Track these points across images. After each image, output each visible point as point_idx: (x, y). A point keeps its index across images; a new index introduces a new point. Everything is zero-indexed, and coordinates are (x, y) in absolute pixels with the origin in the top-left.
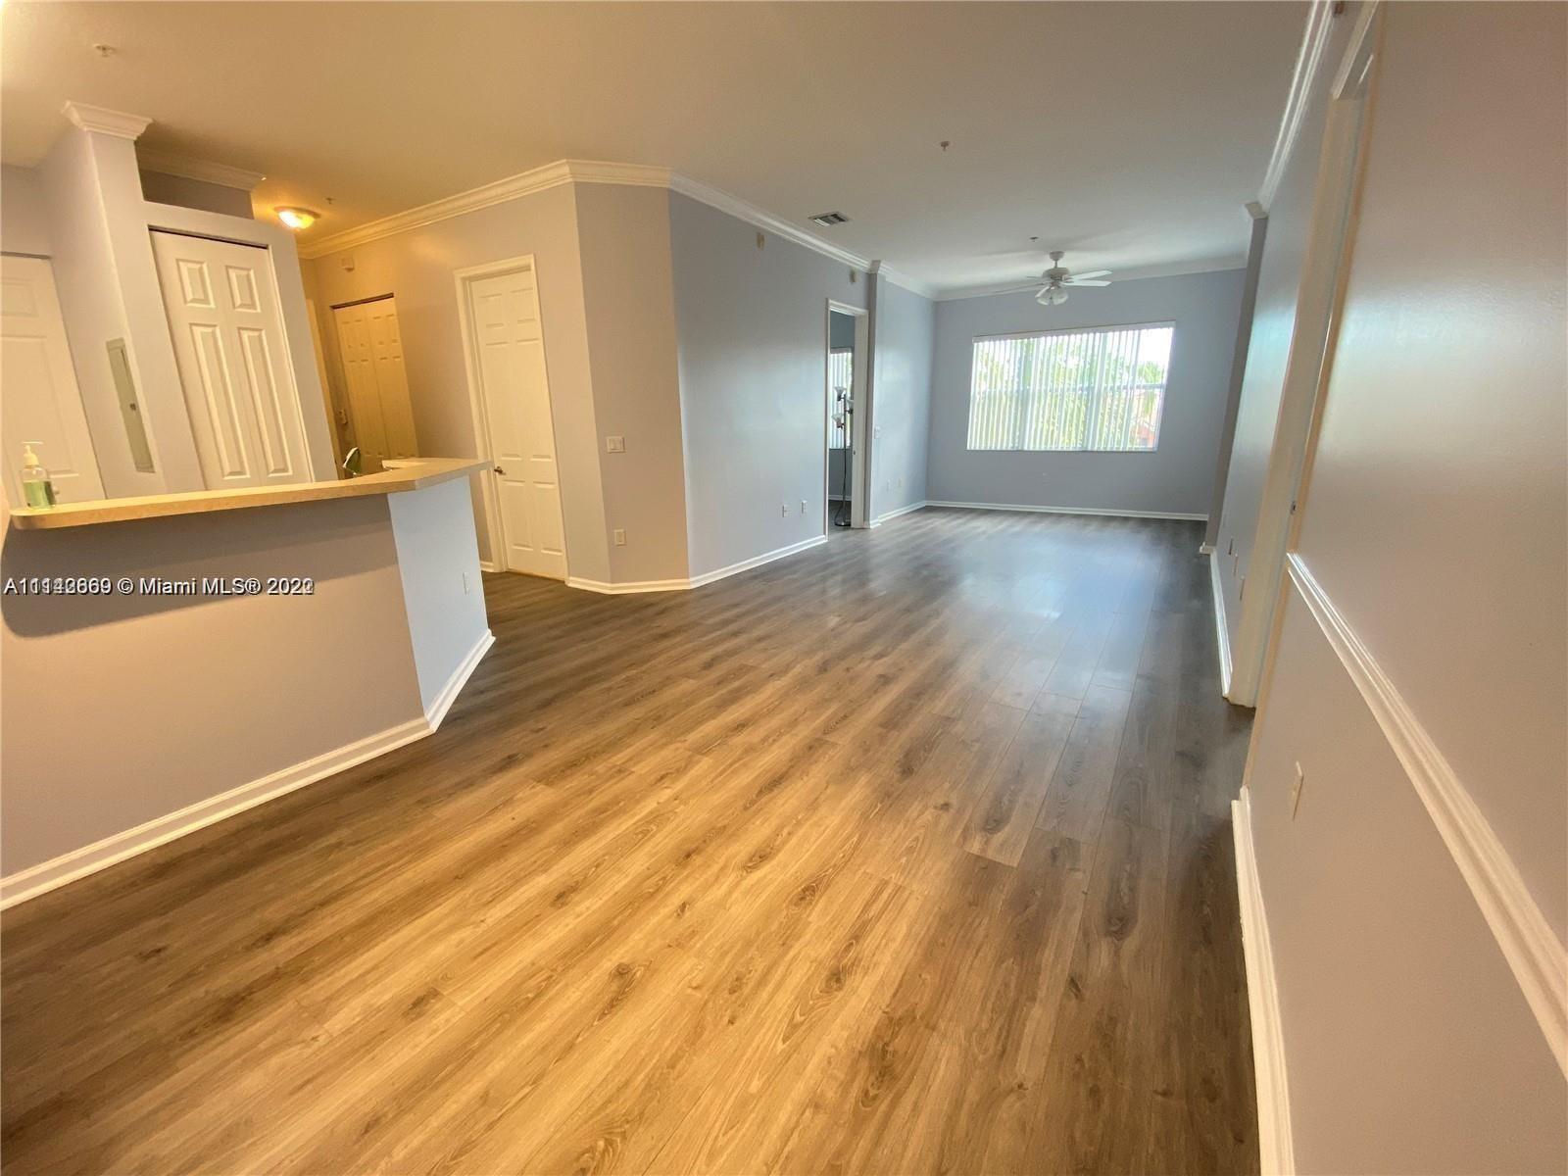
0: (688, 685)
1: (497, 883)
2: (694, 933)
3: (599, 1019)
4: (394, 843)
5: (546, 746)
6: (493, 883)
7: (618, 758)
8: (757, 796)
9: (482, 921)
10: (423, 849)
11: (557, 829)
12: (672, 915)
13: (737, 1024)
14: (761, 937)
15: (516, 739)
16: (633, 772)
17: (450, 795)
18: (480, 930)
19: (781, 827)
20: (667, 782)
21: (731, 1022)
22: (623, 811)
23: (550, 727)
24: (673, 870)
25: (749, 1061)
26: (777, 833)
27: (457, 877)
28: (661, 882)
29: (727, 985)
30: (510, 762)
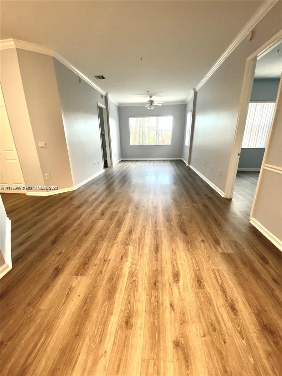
0: (101, 223)
1: (96, 329)
2: (184, 314)
3: (188, 370)
4: (32, 331)
5: (68, 259)
6: (95, 331)
7: (100, 255)
8: (156, 255)
9: (105, 352)
10: (49, 328)
11: (101, 294)
12: (171, 311)
13: (227, 342)
14: (202, 305)
15: (52, 260)
16: (110, 260)
17: (41, 296)
18: (108, 357)
19: (172, 263)
20: (124, 259)
21: (225, 343)
22: (119, 276)
23: (63, 251)
24: (155, 292)
25: (242, 353)
26: (173, 265)
27: (76, 336)
28: (156, 299)
29: (211, 329)
30: (58, 271)
